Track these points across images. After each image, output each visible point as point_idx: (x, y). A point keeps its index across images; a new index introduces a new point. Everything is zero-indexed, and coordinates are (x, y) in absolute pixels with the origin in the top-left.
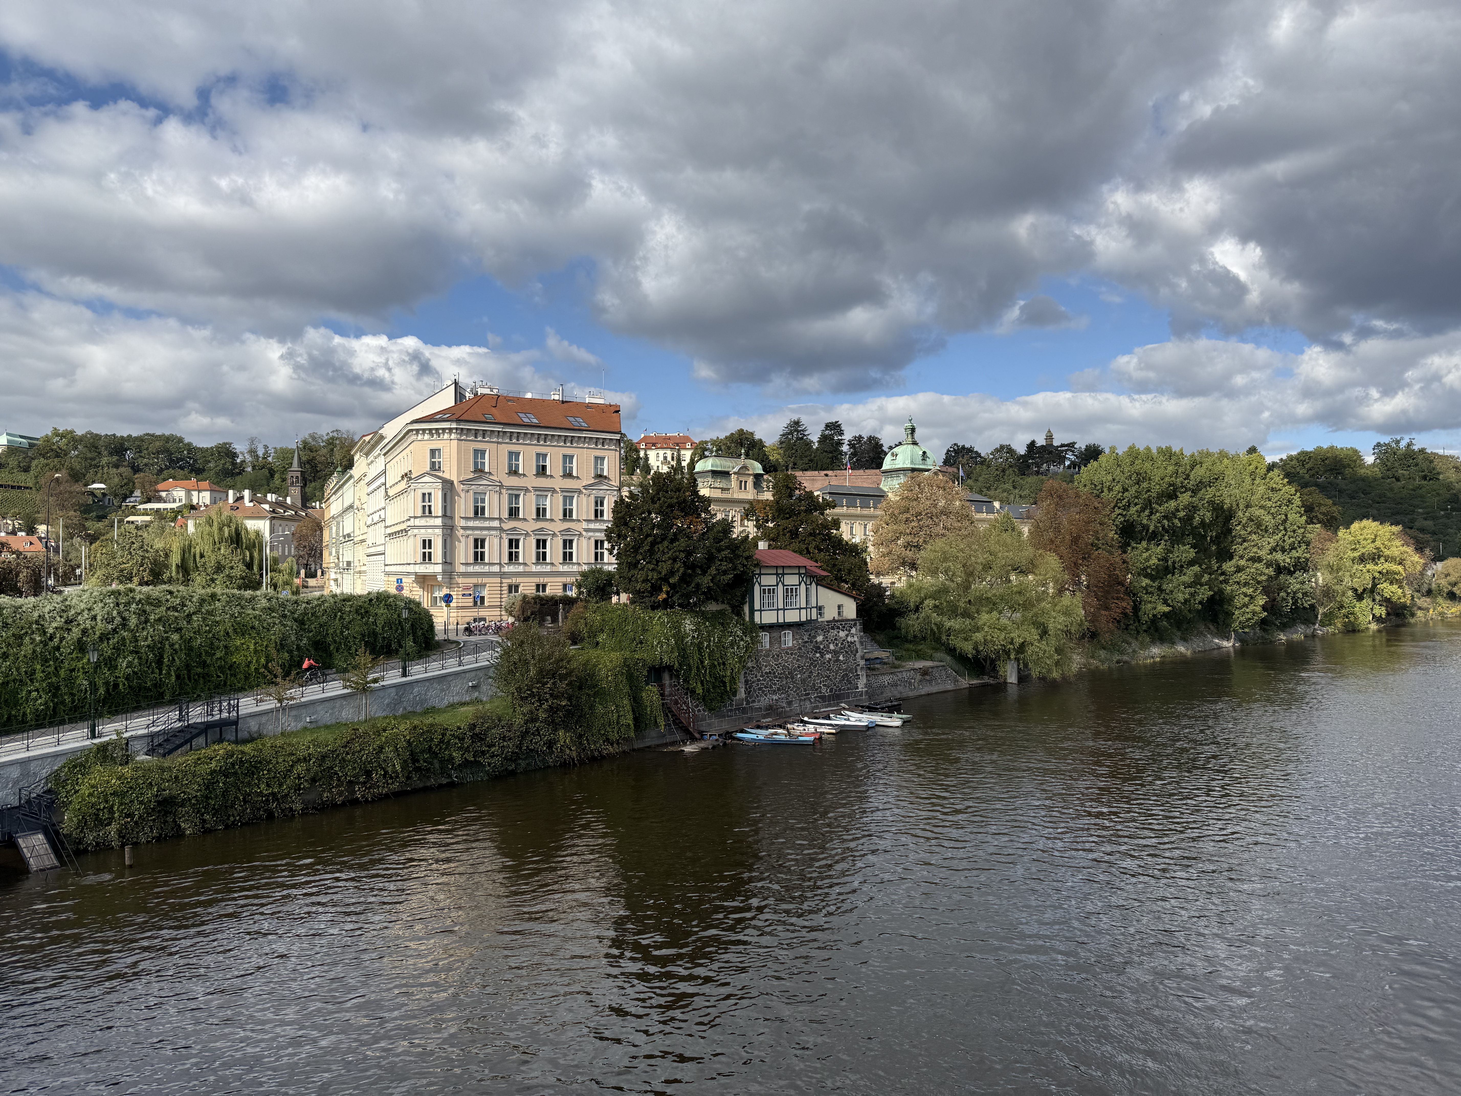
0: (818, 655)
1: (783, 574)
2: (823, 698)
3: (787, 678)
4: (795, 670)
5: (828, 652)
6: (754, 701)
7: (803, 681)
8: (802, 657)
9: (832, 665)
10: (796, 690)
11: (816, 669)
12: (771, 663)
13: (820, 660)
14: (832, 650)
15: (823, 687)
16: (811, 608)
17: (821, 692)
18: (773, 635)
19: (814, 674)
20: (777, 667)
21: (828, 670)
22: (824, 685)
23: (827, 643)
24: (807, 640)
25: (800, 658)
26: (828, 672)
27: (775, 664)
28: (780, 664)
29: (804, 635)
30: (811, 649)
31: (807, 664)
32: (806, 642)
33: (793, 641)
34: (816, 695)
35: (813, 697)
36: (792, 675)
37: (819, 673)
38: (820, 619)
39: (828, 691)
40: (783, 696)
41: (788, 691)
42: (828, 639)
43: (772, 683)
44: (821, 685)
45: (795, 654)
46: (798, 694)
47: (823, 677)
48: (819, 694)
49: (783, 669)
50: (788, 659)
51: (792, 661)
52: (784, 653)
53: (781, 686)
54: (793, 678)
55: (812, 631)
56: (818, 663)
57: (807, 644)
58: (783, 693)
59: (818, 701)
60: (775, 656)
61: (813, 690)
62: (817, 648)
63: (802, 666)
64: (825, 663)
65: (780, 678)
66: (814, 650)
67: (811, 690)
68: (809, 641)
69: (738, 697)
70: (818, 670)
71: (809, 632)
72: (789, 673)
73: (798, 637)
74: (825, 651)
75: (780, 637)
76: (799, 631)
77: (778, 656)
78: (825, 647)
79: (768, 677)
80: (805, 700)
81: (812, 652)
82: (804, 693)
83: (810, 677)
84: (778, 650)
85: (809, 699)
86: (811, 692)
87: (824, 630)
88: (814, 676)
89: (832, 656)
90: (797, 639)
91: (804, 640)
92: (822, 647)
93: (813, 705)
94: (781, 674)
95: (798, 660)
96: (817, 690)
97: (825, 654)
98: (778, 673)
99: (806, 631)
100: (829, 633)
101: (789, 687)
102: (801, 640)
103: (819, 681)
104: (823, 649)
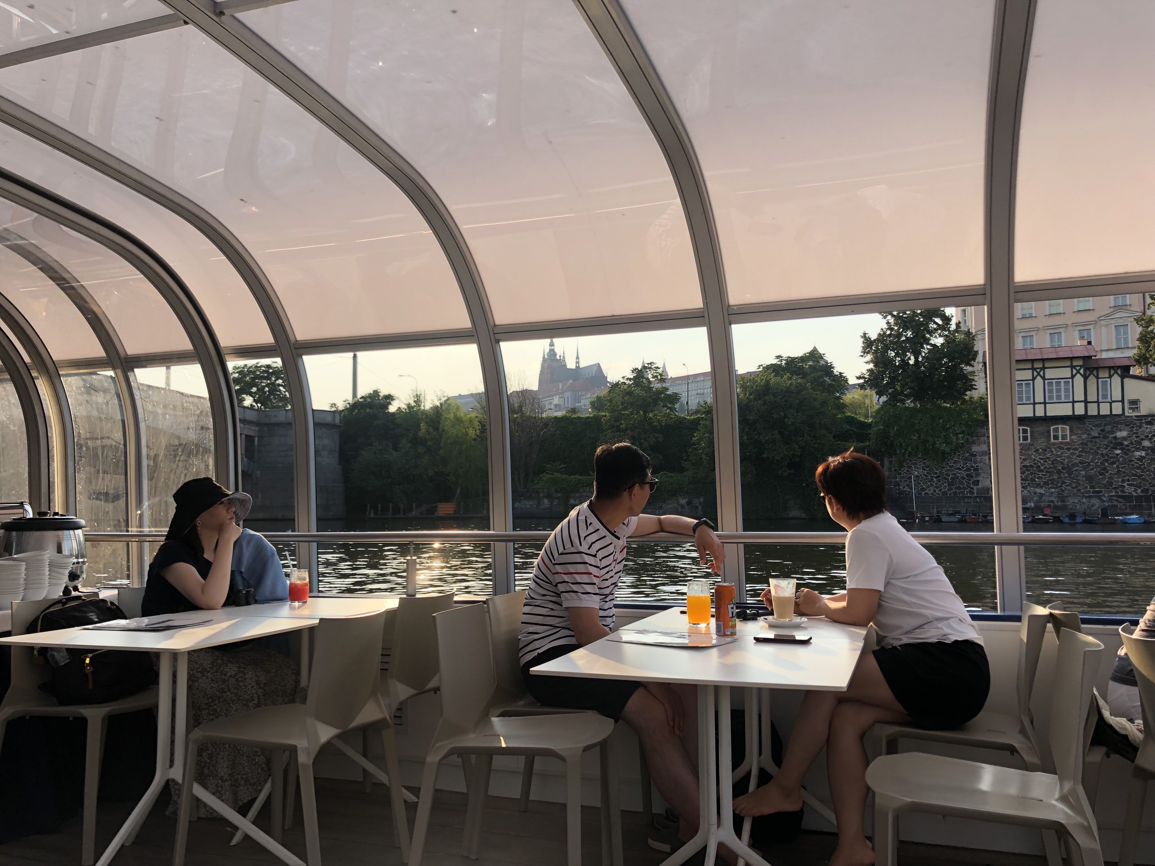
0: (1118, 452)
1: (1043, 368)
2: (1128, 498)
3: (1059, 472)
4: (1075, 465)
5: (1138, 449)
7: (1090, 478)
8: (1086, 452)
9: (1146, 463)
10: (1076, 487)
11: (1115, 466)
12: (1033, 456)
13: (1121, 457)
14: (1147, 447)
15: (1127, 486)
16: (1111, 403)
17: (1124, 492)
18: (1037, 430)
19: (1110, 472)
20: (1042, 461)
21: (1139, 468)
22: (1128, 485)
23: (1137, 439)
24: (1097, 435)
25: (1083, 454)
26: (1139, 471)
27: (1040, 458)
28: (1047, 458)
29: (1092, 430)
30: (1104, 444)
31: (1097, 460)
32: (1095, 437)
33: (1070, 435)
34: (1114, 494)
35: (1106, 495)
36: (1069, 469)
37: (1119, 471)
38: (1128, 413)
39: (1139, 491)
40: (1053, 490)
41: (1061, 486)
42: (1139, 435)
43: (1035, 476)
44: (1125, 484)
45: (1076, 449)
46: (1079, 490)
47: (1128, 475)
48: (1120, 494)
49: (1052, 464)
50: (1062, 453)
51: (1068, 457)
52: (1055, 448)
53: (1050, 480)
54: (1070, 473)
55: (1108, 426)
56: (1118, 461)
57: (1097, 440)
58: (1052, 488)
59: (1117, 501)
60: (1041, 450)
61: (1109, 488)
62: (1118, 443)
63: (1088, 462)
64: (1131, 461)
65: (1047, 472)
66: (1109, 446)
67: (1104, 488)
68: (1102, 436)
69: (980, 486)
70: (1118, 467)
71: (1101, 427)
72: (1063, 468)
73: (1080, 432)
74: (1133, 448)
75: (1049, 432)
76: (1081, 426)
77: (1045, 450)
78: (1132, 443)
79: (1028, 470)
80: (1090, 497)
81: (1106, 449)
82: (1092, 490)
83: (1101, 474)
84: (1045, 444)
85: (1099, 498)
86: (1103, 490)
87: (1132, 425)
88: (1111, 474)
89: (1147, 454)
90: (1079, 434)
91: (1090, 435)
92: (1126, 443)
93: (1107, 504)
94: (1050, 468)
95: (1079, 456)
96: (1114, 488)
97: (1133, 452)
98: (1045, 468)
99: (1094, 426)
100: (1140, 428)
101: (1064, 483)
102: (1086, 436)
103: (1120, 480)
104: (1127, 446)
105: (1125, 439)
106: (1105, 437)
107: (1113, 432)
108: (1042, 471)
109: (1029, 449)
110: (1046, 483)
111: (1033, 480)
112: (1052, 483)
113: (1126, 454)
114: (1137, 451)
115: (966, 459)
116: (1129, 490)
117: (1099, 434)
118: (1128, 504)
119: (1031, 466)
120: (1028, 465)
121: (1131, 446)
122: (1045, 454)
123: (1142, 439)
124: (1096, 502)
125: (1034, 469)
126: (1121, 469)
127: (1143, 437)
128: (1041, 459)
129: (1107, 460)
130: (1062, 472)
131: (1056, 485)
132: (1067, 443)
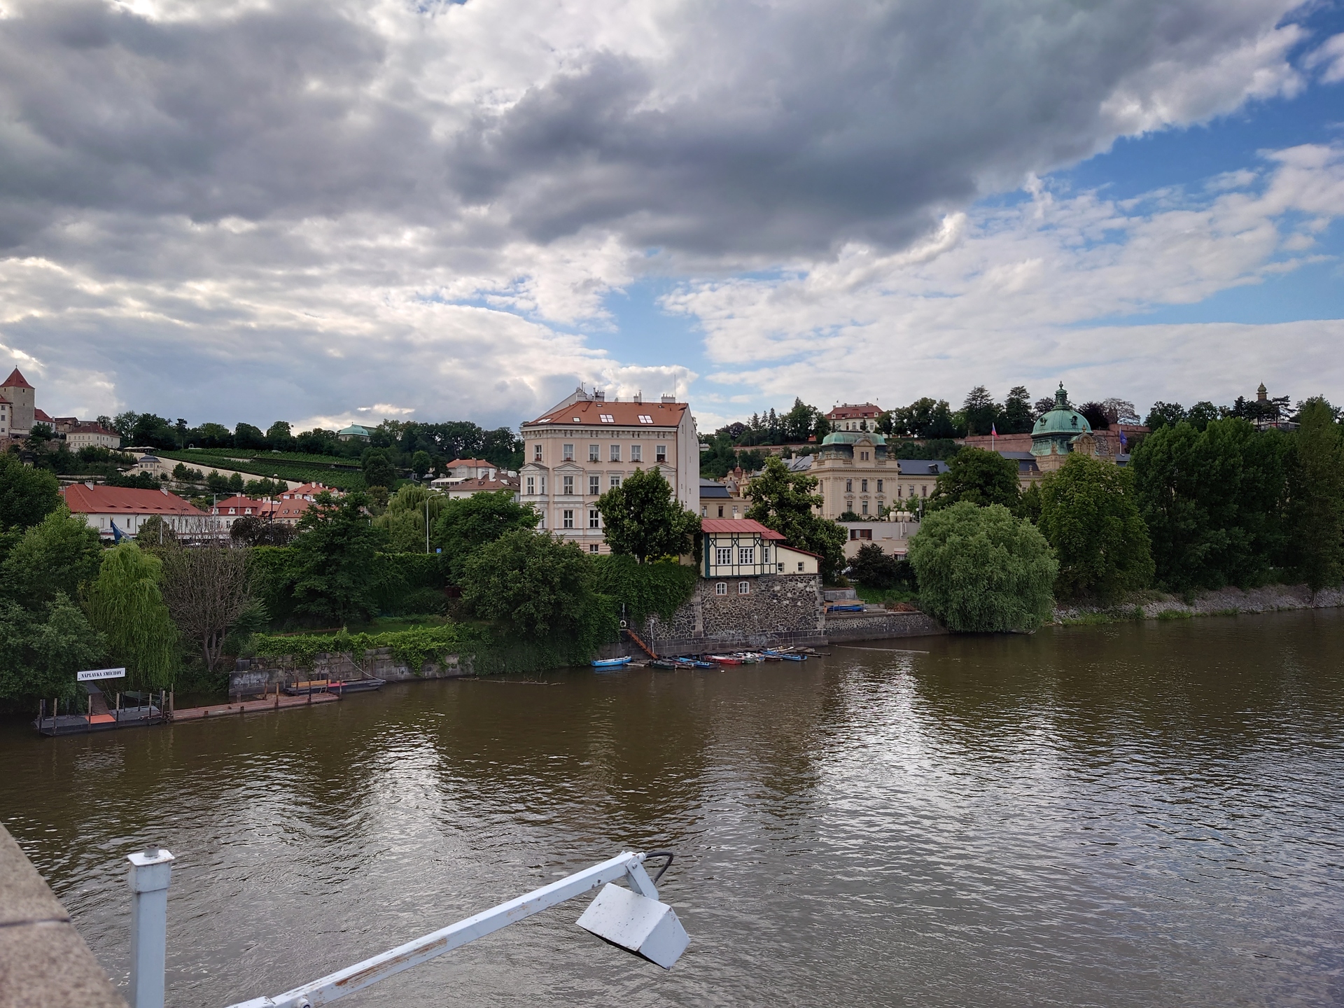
0: (775, 601)
2: (780, 635)
3: (743, 618)
6: (711, 634)
7: (760, 621)
8: (759, 602)
9: (789, 609)
10: (753, 627)
12: (728, 605)
13: (777, 605)
14: (790, 598)
16: (769, 565)
18: (731, 585)
19: (771, 616)
20: (733, 609)
21: (786, 613)
23: (785, 592)
24: (764, 589)
25: (757, 603)
26: (785, 615)
27: (732, 607)
28: (737, 607)
29: (762, 585)
30: (768, 596)
31: (764, 608)
33: (750, 590)
36: (749, 615)
38: (779, 573)
41: (744, 628)
42: (786, 589)
43: (729, 621)
44: (778, 625)
45: (753, 600)
46: (754, 630)
47: (780, 618)
48: (776, 632)
49: (740, 611)
50: (745, 603)
51: (749, 606)
52: (741, 599)
53: (738, 623)
54: (750, 618)
55: (770, 583)
56: (775, 607)
57: (764, 592)
59: (775, 637)
60: (733, 601)
62: (775, 596)
63: (759, 609)
64: (782, 608)
65: (737, 617)
66: (771, 597)
67: (768, 628)
68: (766, 590)
69: (696, 630)
70: (775, 612)
71: (766, 583)
72: (746, 614)
74: (783, 598)
75: (738, 587)
76: (756, 582)
77: (735, 601)
78: (782, 595)
79: (725, 616)
81: (769, 599)
83: (767, 618)
84: (736, 596)
85: (766, 635)
87: (781, 582)
89: (790, 602)
90: (754, 588)
91: (761, 589)
92: (779, 595)
93: (769, 640)
94: (738, 614)
95: (755, 605)
97: (782, 601)
98: (736, 614)
99: (763, 582)
100: (787, 584)
101: (746, 625)
102: (758, 589)
103: (776, 621)
104: (780, 597)
107: (772, 587)
108: (733, 617)
109: (726, 600)
111: (728, 624)
112: (739, 626)
113: (779, 603)
114: (785, 601)
115: (687, 609)
116: (780, 628)
118: (781, 639)
119: (727, 613)
120: (725, 612)
122: (735, 604)
123: (787, 592)
124: (763, 638)
125: (729, 615)
126: (776, 614)
127: (788, 590)
129: (769, 608)
130: (745, 617)
131: (742, 627)
132: (748, 595)
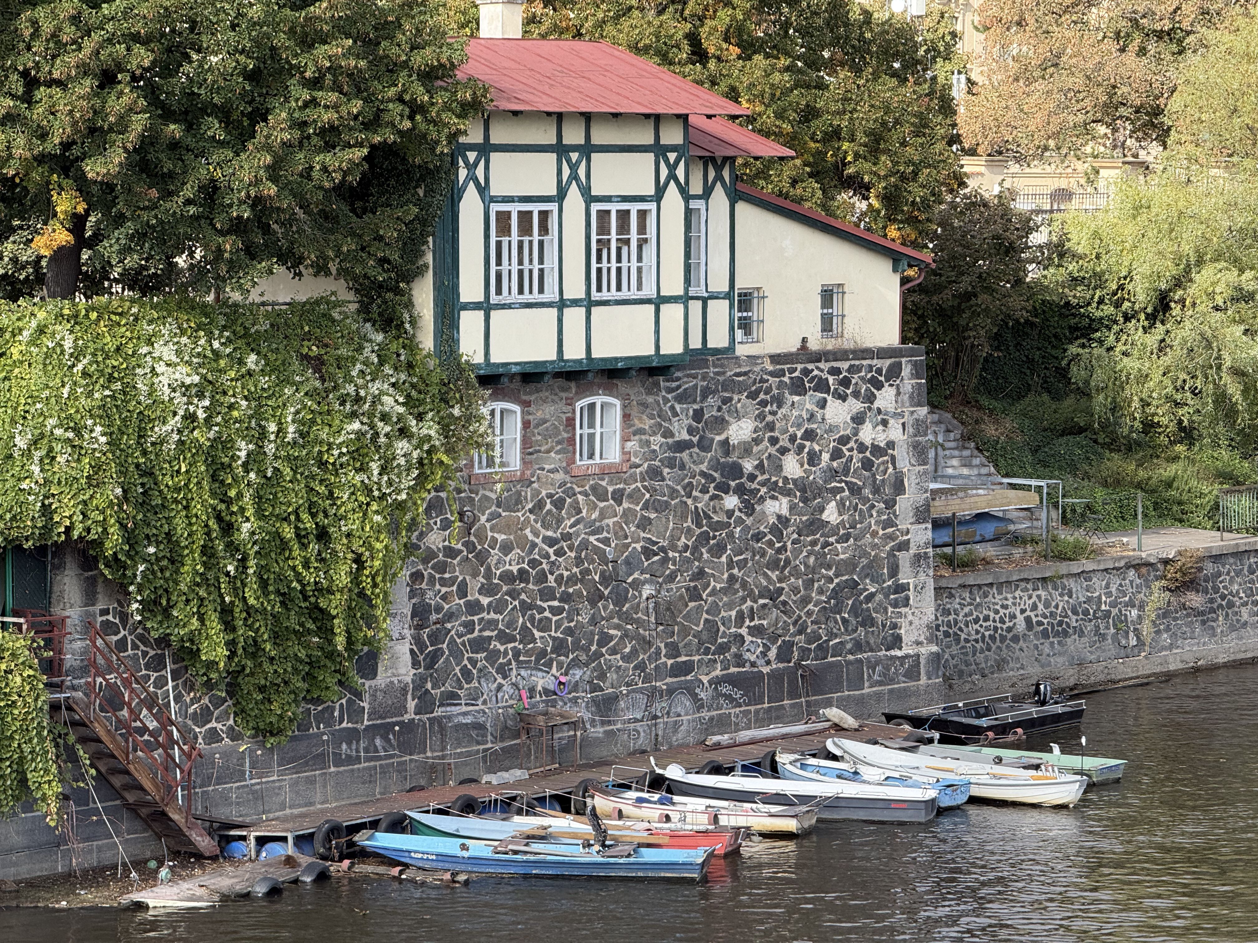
0: (731, 501)
1: (588, 150)
4: (631, 565)
5: (776, 490)
7: (667, 611)
9: (789, 544)
10: (634, 652)
11: (724, 559)
12: (528, 532)
13: (740, 521)
14: (795, 481)
15: (748, 639)
16: (705, 301)
17: (739, 661)
18: (539, 414)
19: (713, 583)
20: (551, 551)
21: (774, 564)
22: (753, 631)
23: (772, 450)
24: (685, 436)
25: (653, 516)
26: (774, 575)
27: (546, 540)
28: (567, 537)
29: (676, 414)
30: (703, 474)
31: (683, 539)
32: (681, 446)
33: (625, 439)
34: (718, 672)
35: (705, 679)
37: (732, 579)
39: (772, 654)
40: (577, 673)
41: (598, 655)
42: (776, 434)
43: (532, 619)
44: (744, 631)
45: (634, 497)
46: (641, 667)
47: (751, 594)
48: (733, 670)
49: (579, 561)
50: (602, 516)
51: (618, 528)
52: (586, 494)
53: (569, 631)
54: (621, 599)
55: (710, 400)
56: (731, 535)
57: (685, 455)
58: (575, 663)
59: (728, 697)
60: (548, 506)
61: (707, 652)
63: (663, 549)
64: (758, 537)
65: (566, 598)
66: (714, 480)
67: (698, 652)
68: (695, 439)
69: (382, 679)
70: (730, 564)
71: (695, 401)
72: (605, 579)
73: (647, 424)
74: (763, 484)
75: (570, 422)
76: (650, 399)
77: (559, 504)
78: (760, 467)
79: (514, 594)
80: (671, 691)
81: (704, 491)
82: (670, 662)
83: (694, 594)
84: (560, 476)
85: (690, 690)
86: (696, 658)
87: (762, 396)
88: (713, 593)
89: (792, 508)
90: (641, 432)
91: (672, 435)
92: (748, 466)
93: (706, 714)
94: (572, 580)
95: (644, 524)
96: (723, 649)
97: (762, 500)
98: (559, 579)
99: (680, 399)
100: (779, 407)
101: (605, 639)
102: (659, 439)
103: (733, 613)
104: (752, 478)
105: (746, 450)
106: (704, 445)
107: (720, 423)
108: (548, 594)
109: (516, 503)
110: (560, 647)
111: (527, 636)
112: (576, 646)
113: (750, 510)
114: (773, 498)
116: (752, 651)
117: (690, 431)
118: (752, 708)
119: (523, 575)
120: (515, 569)
121: (760, 478)
122: (559, 521)
123: (784, 451)
125: (531, 586)
126: (735, 571)
127: (784, 441)
128: (551, 542)
129: (706, 539)
130: (601, 597)
131: (587, 649)
132: (614, 472)
